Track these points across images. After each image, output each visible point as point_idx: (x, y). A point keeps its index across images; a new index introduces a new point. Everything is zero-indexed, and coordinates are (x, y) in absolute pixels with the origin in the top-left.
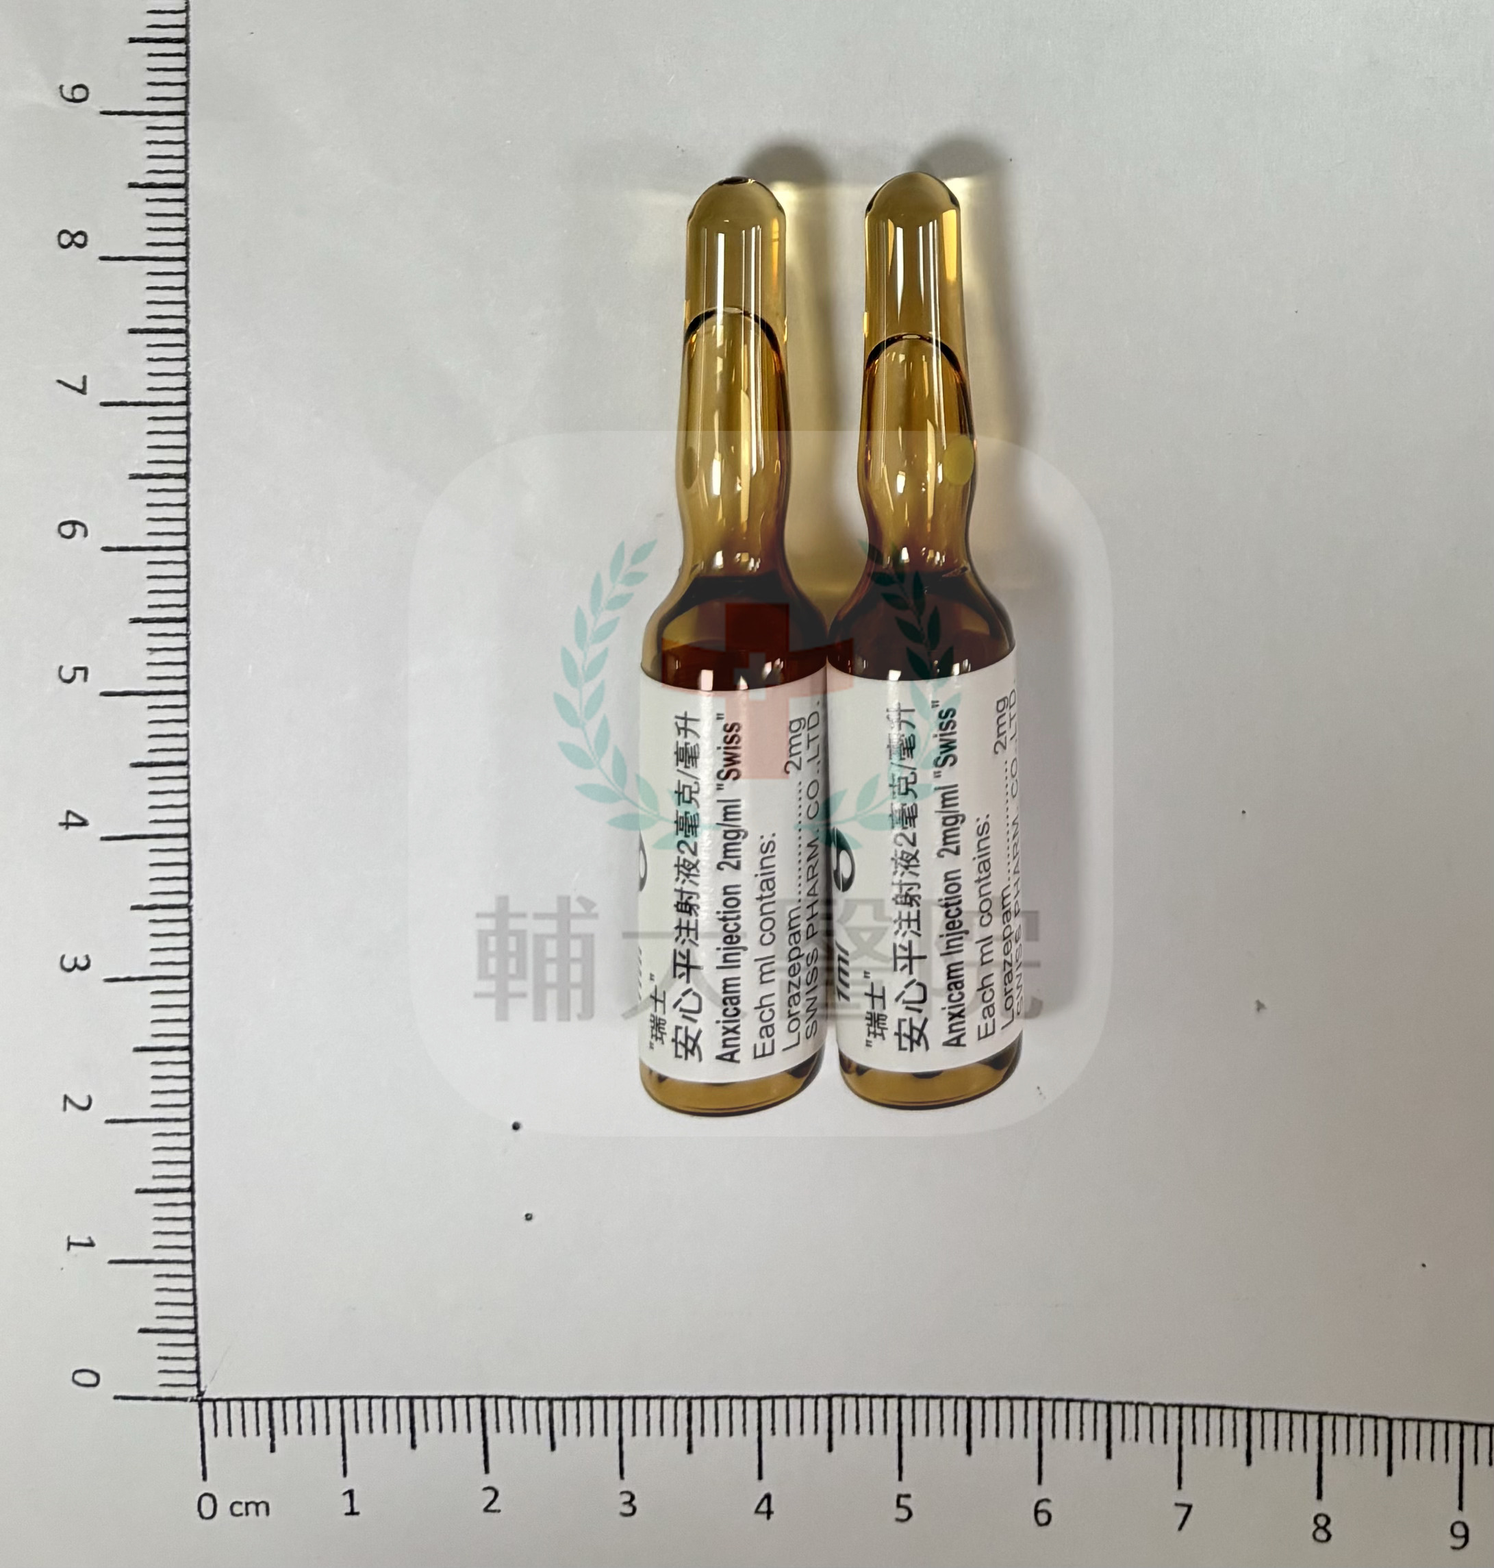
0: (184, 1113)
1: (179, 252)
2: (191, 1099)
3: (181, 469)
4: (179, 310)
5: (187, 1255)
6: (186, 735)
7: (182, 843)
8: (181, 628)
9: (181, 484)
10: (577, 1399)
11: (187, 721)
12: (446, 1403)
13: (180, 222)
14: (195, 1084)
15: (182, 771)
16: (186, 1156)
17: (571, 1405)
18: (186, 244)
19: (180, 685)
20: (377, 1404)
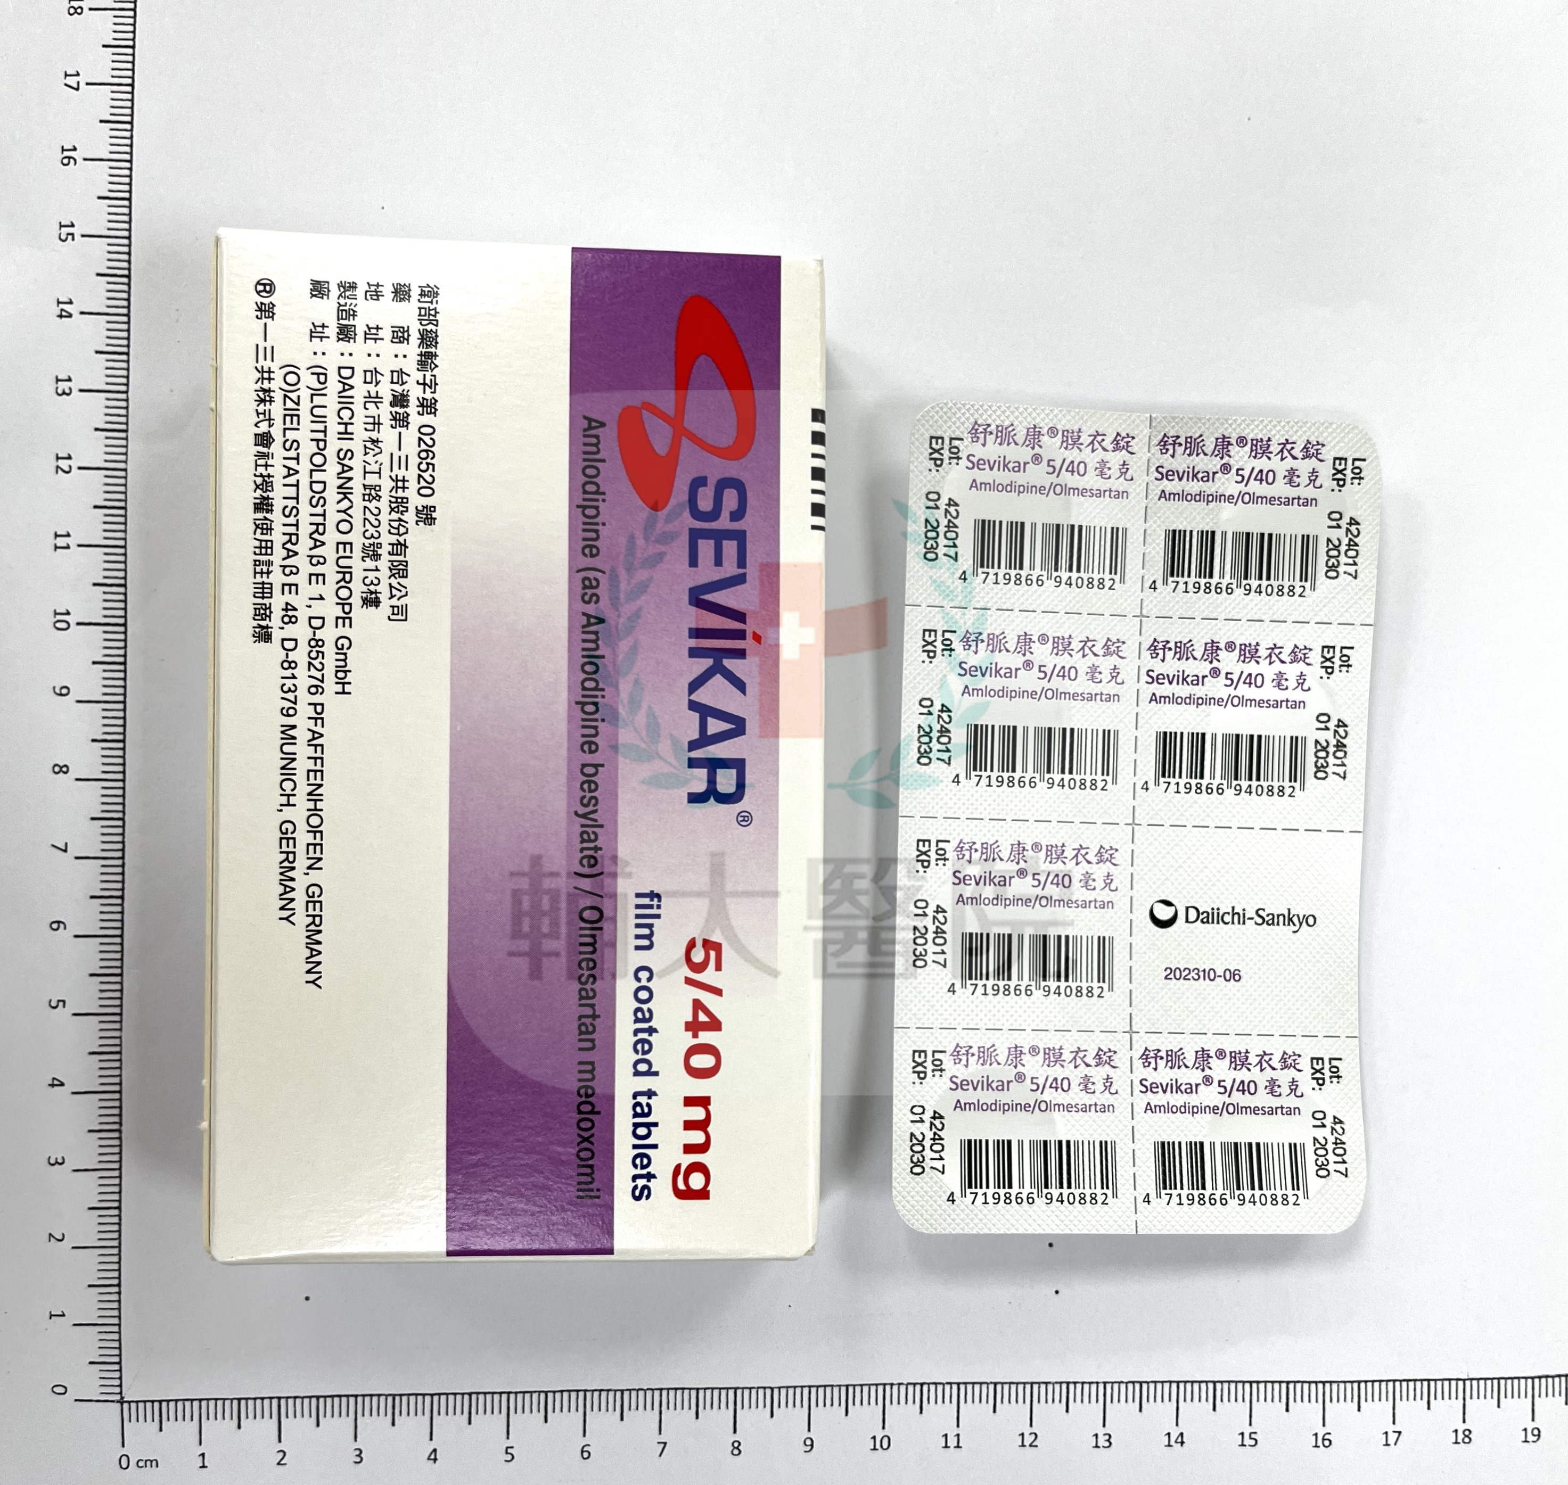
0: (115, 1243)
1: (120, 776)
2: (120, 1235)
3: (119, 893)
4: (120, 808)
5: (116, 1321)
6: (120, 1038)
7: (117, 1096)
8: (118, 979)
9: (119, 901)
10: (332, 1397)
11: (120, 1030)
12: (259, 1402)
13: (120, 761)
14: (123, 1227)
15: (117, 1057)
16: (116, 1267)
17: (329, 1400)
18: (124, 772)
19: (117, 1010)
20: (220, 1403)
